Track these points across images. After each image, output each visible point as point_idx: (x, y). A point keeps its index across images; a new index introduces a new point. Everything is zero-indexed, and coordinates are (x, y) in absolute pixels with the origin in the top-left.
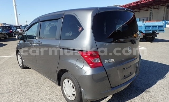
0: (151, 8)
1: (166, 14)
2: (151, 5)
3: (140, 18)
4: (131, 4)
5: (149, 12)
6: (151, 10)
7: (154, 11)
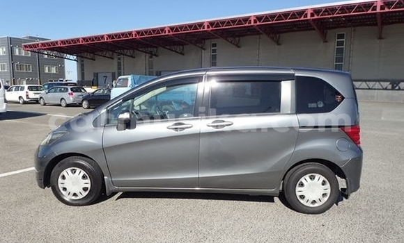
0: (119, 54)
1: (150, 68)
2: (120, 48)
3: (97, 74)
4: (78, 40)
5: (115, 62)
6: (119, 59)
7: (126, 61)
